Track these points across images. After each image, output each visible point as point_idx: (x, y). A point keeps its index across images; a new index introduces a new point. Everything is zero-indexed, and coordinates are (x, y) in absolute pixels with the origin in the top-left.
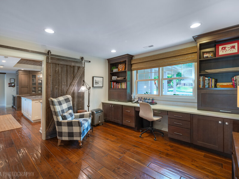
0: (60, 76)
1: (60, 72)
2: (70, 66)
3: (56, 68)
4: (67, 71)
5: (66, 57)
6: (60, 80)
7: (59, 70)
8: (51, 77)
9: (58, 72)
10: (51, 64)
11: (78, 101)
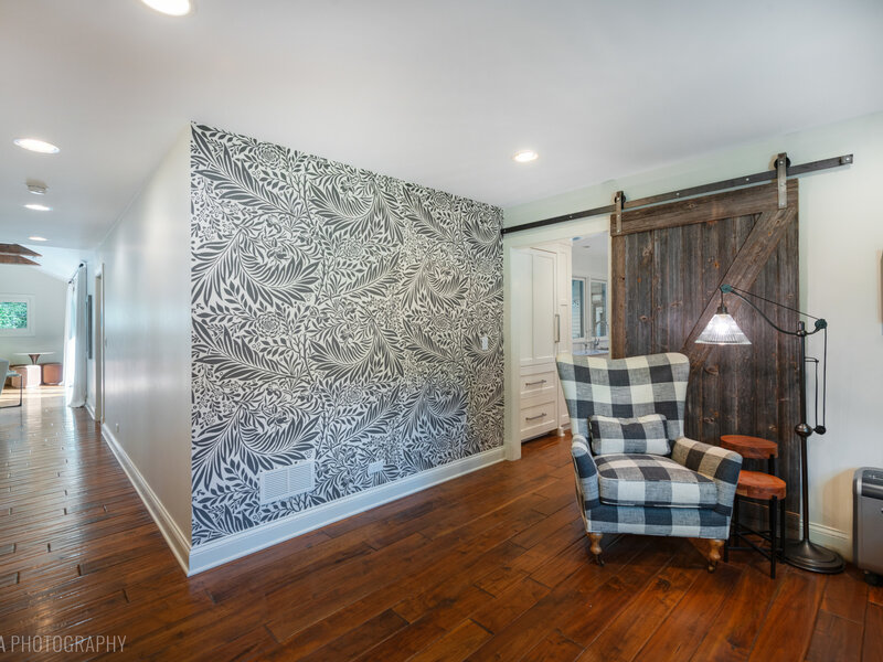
0: (658, 275)
1: (657, 259)
2: (704, 224)
3: (642, 249)
4: (688, 250)
5: (683, 193)
6: (660, 292)
7: (652, 254)
8: (627, 284)
9: (651, 259)
10: (626, 238)
11: (754, 391)
